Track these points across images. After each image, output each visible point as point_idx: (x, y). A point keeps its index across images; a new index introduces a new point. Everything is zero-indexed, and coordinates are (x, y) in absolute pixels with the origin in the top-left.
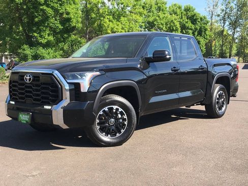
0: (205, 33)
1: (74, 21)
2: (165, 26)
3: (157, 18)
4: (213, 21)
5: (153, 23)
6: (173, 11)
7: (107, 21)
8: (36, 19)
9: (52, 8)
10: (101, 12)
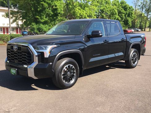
0: (132, 16)
1: (59, 10)
2: (109, 12)
3: (105, 8)
4: (136, 9)
5: (103, 10)
6: (114, 4)
7: (77, 9)
8: (39, 9)
9: (47, 3)
10: (75, 5)
